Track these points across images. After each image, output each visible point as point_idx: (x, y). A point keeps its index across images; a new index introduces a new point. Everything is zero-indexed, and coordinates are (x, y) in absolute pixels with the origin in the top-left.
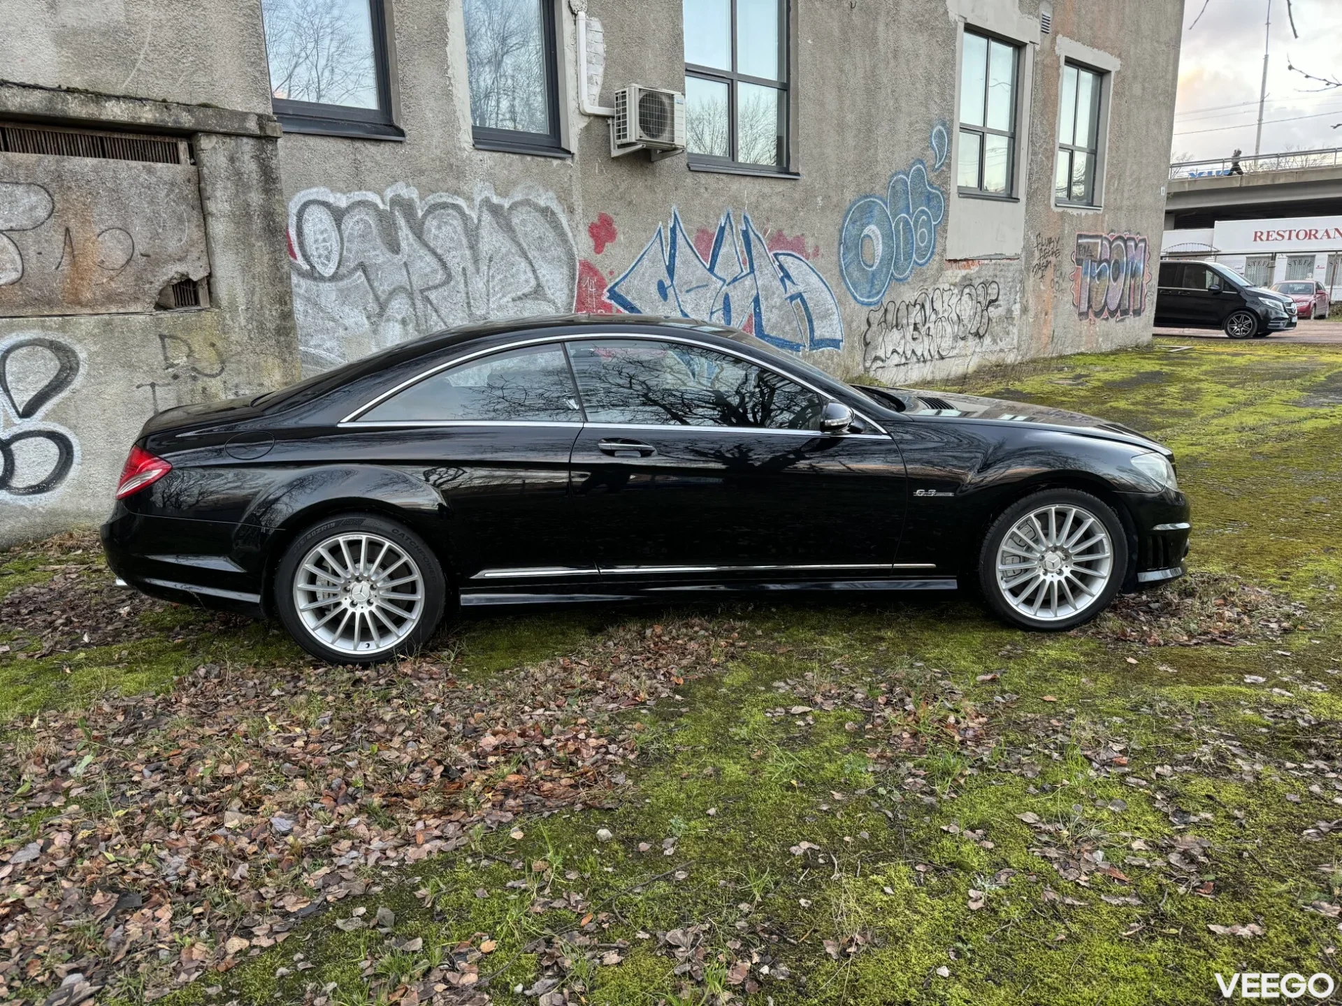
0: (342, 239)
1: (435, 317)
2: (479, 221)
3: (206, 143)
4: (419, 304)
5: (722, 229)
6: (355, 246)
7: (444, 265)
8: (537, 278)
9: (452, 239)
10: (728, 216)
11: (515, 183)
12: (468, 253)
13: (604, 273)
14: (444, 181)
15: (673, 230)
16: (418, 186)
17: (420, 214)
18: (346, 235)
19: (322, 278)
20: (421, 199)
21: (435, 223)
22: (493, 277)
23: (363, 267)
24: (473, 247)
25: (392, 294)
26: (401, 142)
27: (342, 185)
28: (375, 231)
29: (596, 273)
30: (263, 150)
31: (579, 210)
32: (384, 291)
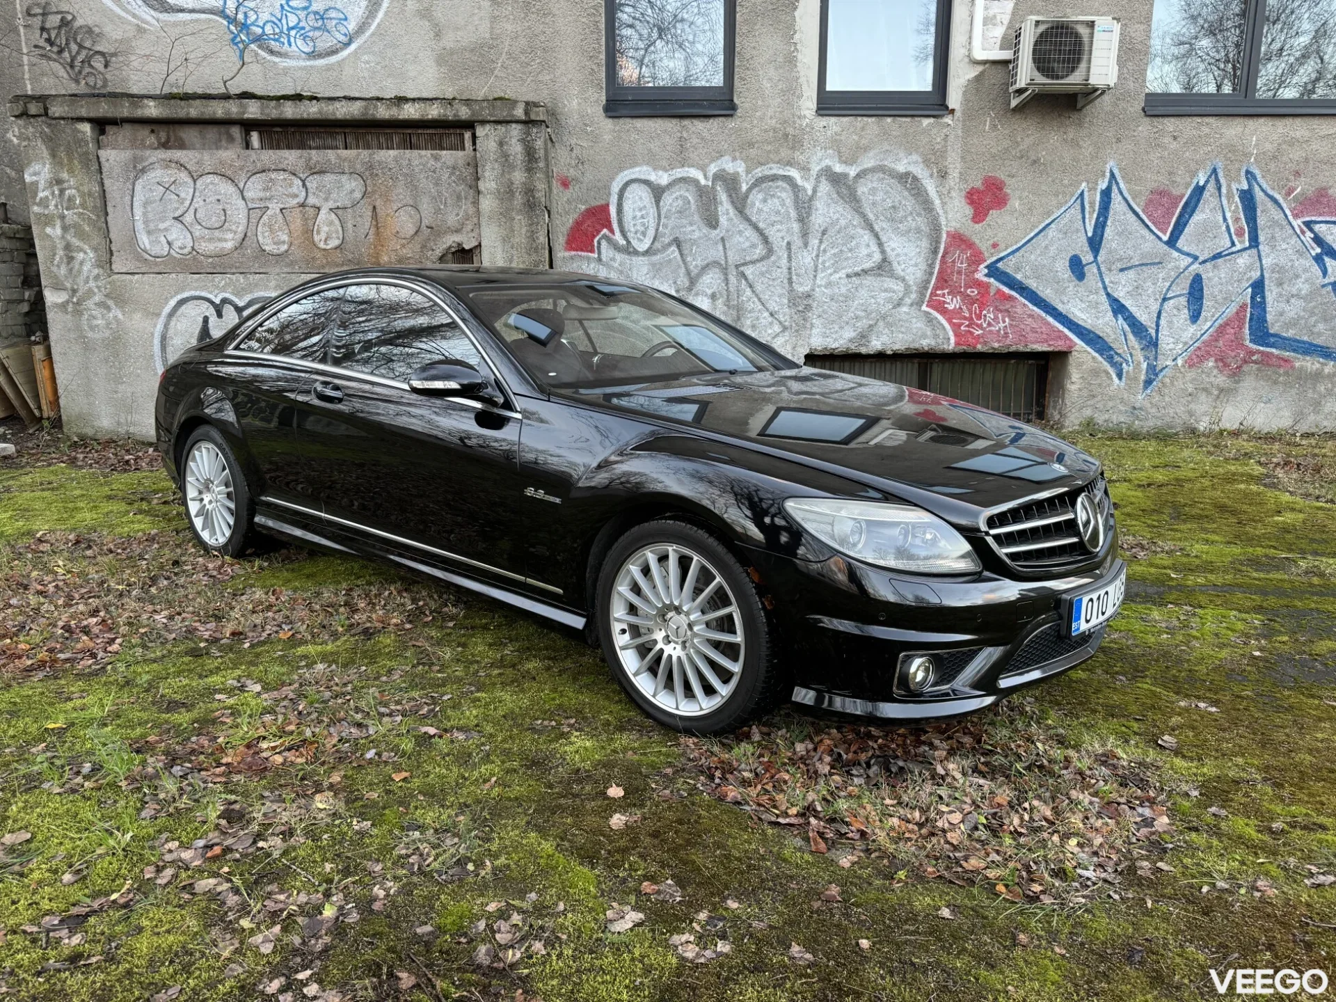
0: (659, 216)
1: (748, 292)
2: (815, 191)
3: (481, 131)
4: (733, 280)
5: (1199, 190)
6: (671, 223)
7: (766, 240)
8: (883, 252)
9: (778, 212)
10: (1214, 171)
11: (866, 149)
12: (796, 226)
13: (984, 246)
14: (777, 152)
15: (1106, 194)
16: (746, 160)
17: (744, 187)
18: (663, 213)
19: (636, 253)
20: (748, 172)
21: (760, 196)
22: (825, 251)
23: (677, 242)
24: (802, 220)
25: (705, 268)
26: (731, 116)
27: (665, 163)
28: (693, 207)
29: (970, 245)
30: (528, 134)
31: (954, 174)
32: (696, 266)
